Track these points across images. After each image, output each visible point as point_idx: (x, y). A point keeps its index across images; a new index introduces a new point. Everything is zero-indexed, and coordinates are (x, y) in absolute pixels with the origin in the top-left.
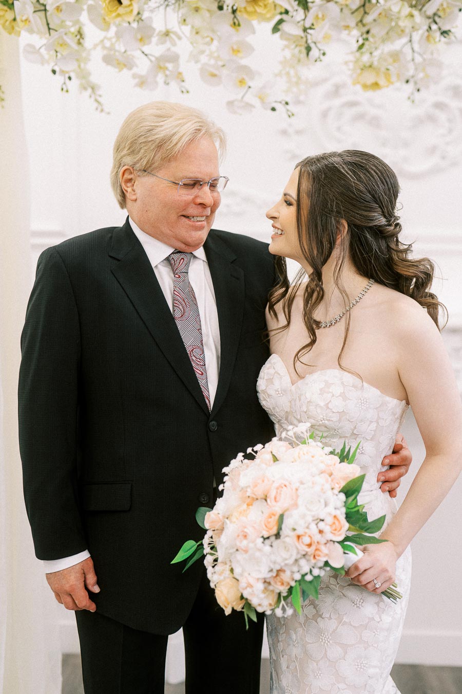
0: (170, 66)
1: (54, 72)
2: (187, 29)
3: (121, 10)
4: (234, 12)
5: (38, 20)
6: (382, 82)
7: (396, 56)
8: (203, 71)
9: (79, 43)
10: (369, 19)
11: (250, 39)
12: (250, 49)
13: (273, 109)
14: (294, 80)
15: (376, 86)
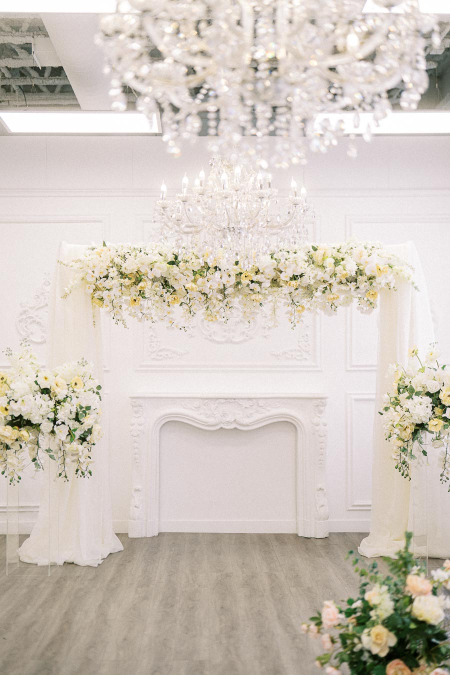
0: (148, 316)
1: (113, 318)
2: (154, 307)
3: (136, 303)
4: (168, 302)
5: (111, 305)
6: (214, 319)
7: (218, 312)
8: (159, 318)
9: (120, 309)
10: (208, 304)
11: (173, 310)
12: (173, 312)
13: (181, 329)
14: (187, 318)
15: (212, 320)
